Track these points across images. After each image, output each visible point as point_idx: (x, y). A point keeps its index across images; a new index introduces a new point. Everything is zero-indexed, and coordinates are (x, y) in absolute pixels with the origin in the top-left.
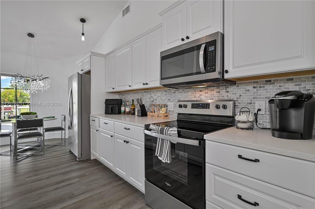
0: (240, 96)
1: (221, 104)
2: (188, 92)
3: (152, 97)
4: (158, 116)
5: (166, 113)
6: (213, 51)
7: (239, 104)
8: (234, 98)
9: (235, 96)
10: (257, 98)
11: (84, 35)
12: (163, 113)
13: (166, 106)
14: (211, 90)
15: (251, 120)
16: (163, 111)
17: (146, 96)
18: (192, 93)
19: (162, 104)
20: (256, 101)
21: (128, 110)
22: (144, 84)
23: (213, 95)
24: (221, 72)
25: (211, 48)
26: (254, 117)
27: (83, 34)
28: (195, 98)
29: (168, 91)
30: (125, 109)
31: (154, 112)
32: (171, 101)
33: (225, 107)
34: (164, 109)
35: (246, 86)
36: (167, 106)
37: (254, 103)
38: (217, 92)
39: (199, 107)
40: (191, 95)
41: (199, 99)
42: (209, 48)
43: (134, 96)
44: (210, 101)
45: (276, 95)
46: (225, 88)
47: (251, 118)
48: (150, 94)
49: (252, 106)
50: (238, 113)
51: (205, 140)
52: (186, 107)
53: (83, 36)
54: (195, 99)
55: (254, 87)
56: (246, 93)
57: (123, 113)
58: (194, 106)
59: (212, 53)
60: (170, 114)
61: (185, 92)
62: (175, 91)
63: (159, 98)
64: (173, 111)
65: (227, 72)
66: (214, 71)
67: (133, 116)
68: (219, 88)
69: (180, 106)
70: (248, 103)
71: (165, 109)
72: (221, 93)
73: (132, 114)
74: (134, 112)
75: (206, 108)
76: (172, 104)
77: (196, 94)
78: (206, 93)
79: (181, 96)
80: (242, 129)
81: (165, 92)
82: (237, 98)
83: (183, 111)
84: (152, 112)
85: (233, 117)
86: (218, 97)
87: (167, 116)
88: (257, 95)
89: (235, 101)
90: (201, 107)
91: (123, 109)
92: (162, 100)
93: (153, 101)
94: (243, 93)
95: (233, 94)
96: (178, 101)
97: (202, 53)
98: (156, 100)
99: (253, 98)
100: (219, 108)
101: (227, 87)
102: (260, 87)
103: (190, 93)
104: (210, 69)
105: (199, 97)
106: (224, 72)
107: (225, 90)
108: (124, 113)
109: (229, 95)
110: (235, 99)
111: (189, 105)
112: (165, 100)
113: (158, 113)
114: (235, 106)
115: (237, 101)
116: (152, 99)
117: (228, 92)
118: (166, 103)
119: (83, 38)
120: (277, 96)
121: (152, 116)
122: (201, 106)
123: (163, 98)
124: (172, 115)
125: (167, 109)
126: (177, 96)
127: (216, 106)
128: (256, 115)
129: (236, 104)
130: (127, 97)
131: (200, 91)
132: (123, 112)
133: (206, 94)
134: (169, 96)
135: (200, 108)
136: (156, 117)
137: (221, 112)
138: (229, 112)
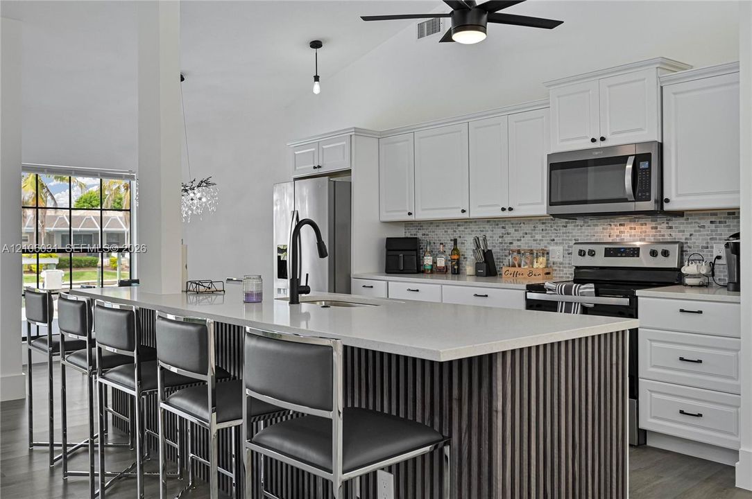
0: (691, 235)
1: (659, 248)
2: (597, 225)
3: (508, 234)
4: (530, 274)
5: (547, 267)
6: (647, 169)
7: (688, 249)
8: (681, 239)
9: (683, 235)
10: (715, 239)
11: (318, 81)
12: (541, 266)
13: (545, 253)
14: (642, 225)
15: (704, 272)
16: (540, 264)
17: (493, 231)
18: (603, 228)
19: (538, 248)
20: (715, 243)
21: (441, 262)
22: (503, 209)
23: (646, 232)
24: (659, 199)
25: (644, 165)
26: (710, 269)
27: (317, 78)
28: (611, 238)
29: (549, 223)
30: (435, 262)
31: (520, 266)
32: (557, 243)
33: (665, 253)
34: (542, 260)
35: (700, 219)
36: (548, 253)
37: (712, 247)
38: (652, 228)
39: (619, 255)
40: (602, 232)
41: (618, 240)
42: (641, 163)
43: (455, 231)
44: (638, 244)
45: (730, 237)
46: (666, 222)
47: (704, 269)
48: (503, 228)
49: (709, 251)
50: (686, 263)
51: (637, 297)
52: (593, 255)
53: (316, 82)
54: (610, 240)
55: (712, 222)
56: (700, 231)
57: (428, 270)
58: (609, 253)
59: (646, 172)
60: (555, 270)
61: (589, 226)
62: (567, 223)
63: (528, 237)
64: (561, 263)
65: (667, 201)
66: (649, 199)
67: (456, 276)
68: (656, 221)
69: (582, 253)
70: (703, 247)
71: (545, 259)
72: (659, 229)
73: (455, 271)
74: (458, 269)
75: (634, 256)
76: (561, 248)
77: (612, 229)
78: (631, 228)
79: (581, 232)
80: (691, 286)
81: (543, 223)
82: (686, 239)
83: (587, 261)
84: (514, 266)
85: (679, 270)
86: (655, 236)
87: (548, 273)
88: (716, 235)
89: (682, 243)
90: (624, 255)
91: (428, 261)
92: (534, 240)
93: (511, 243)
94: (695, 231)
95: (679, 232)
96: (575, 243)
97: (629, 167)
98: (518, 240)
99: (711, 239)
100: (657, 255)
101: (669, 220)
102: (720, 222)
103: (599, 228)
104: (642, 195)
105: (617, 236)
106: (662, 200)
107: (665, 225)
108: (432, 270)
109: (673, 234)
110: (684, 241)
111: (600, 250)
112: (541, 240)
113: (529, 267)
114: (682, 252)
115: (687, 243)
116: (508, 239)
117: (671, 228)
118: (546, 247)
119: (317, 88)
120: (731, 239)
121: (515, 274)
122: (623, 252)
123: (538, 237)
124: (560, 270)
125: (548, 260)
126: (572, 233)
127: (650, 253)
128: (712, 265)
129: (685, 249)
130: (433, 232)
131: (620, 225)
132: (429, 267)
133: (633, 231)
134: (552, 233)
135: (621, 256)
136: (526, 276)
137: (660, 262)
138: (672, 262)
